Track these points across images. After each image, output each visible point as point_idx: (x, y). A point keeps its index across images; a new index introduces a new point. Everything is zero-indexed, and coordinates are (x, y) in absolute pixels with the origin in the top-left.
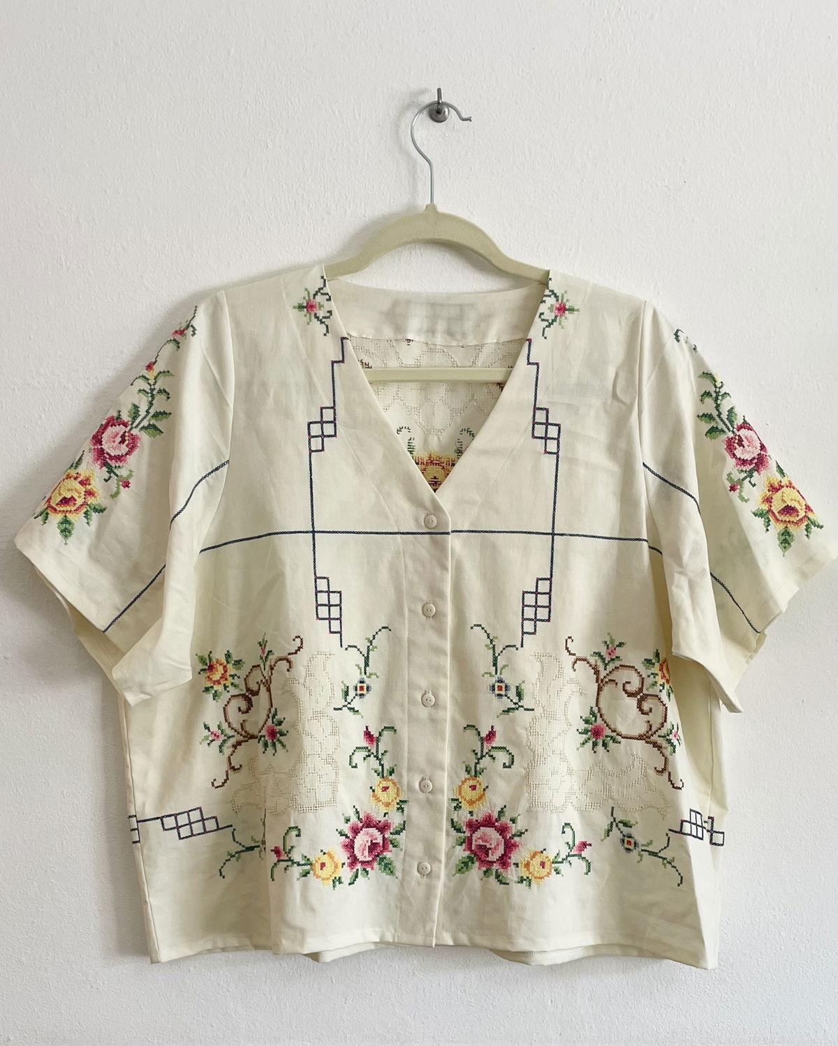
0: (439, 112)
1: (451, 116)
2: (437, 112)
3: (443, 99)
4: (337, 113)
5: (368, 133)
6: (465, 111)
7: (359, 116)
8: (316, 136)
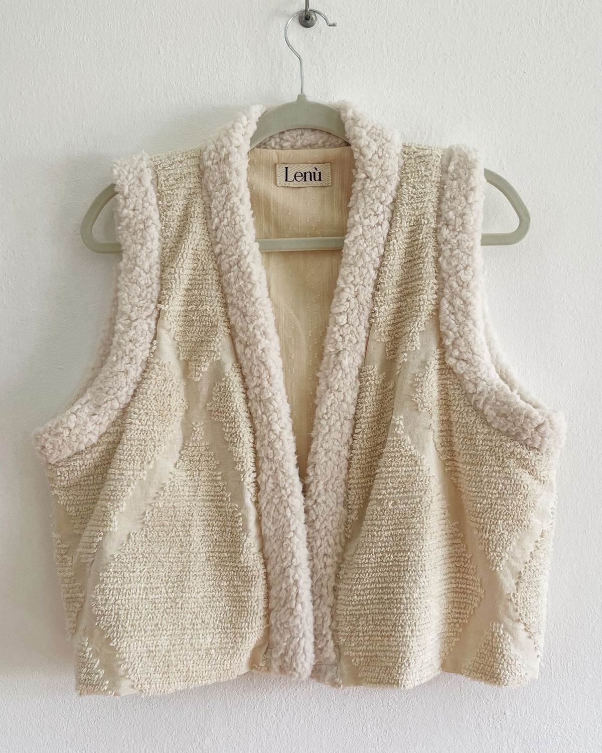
0: (307, 18)
1: (320, 22)
2: (306, 19)
3: (311, 7)
4: (219, 22)
5: (247, 38)
6: (330, 17)
7: (239, 24)
8: (201, 42)
